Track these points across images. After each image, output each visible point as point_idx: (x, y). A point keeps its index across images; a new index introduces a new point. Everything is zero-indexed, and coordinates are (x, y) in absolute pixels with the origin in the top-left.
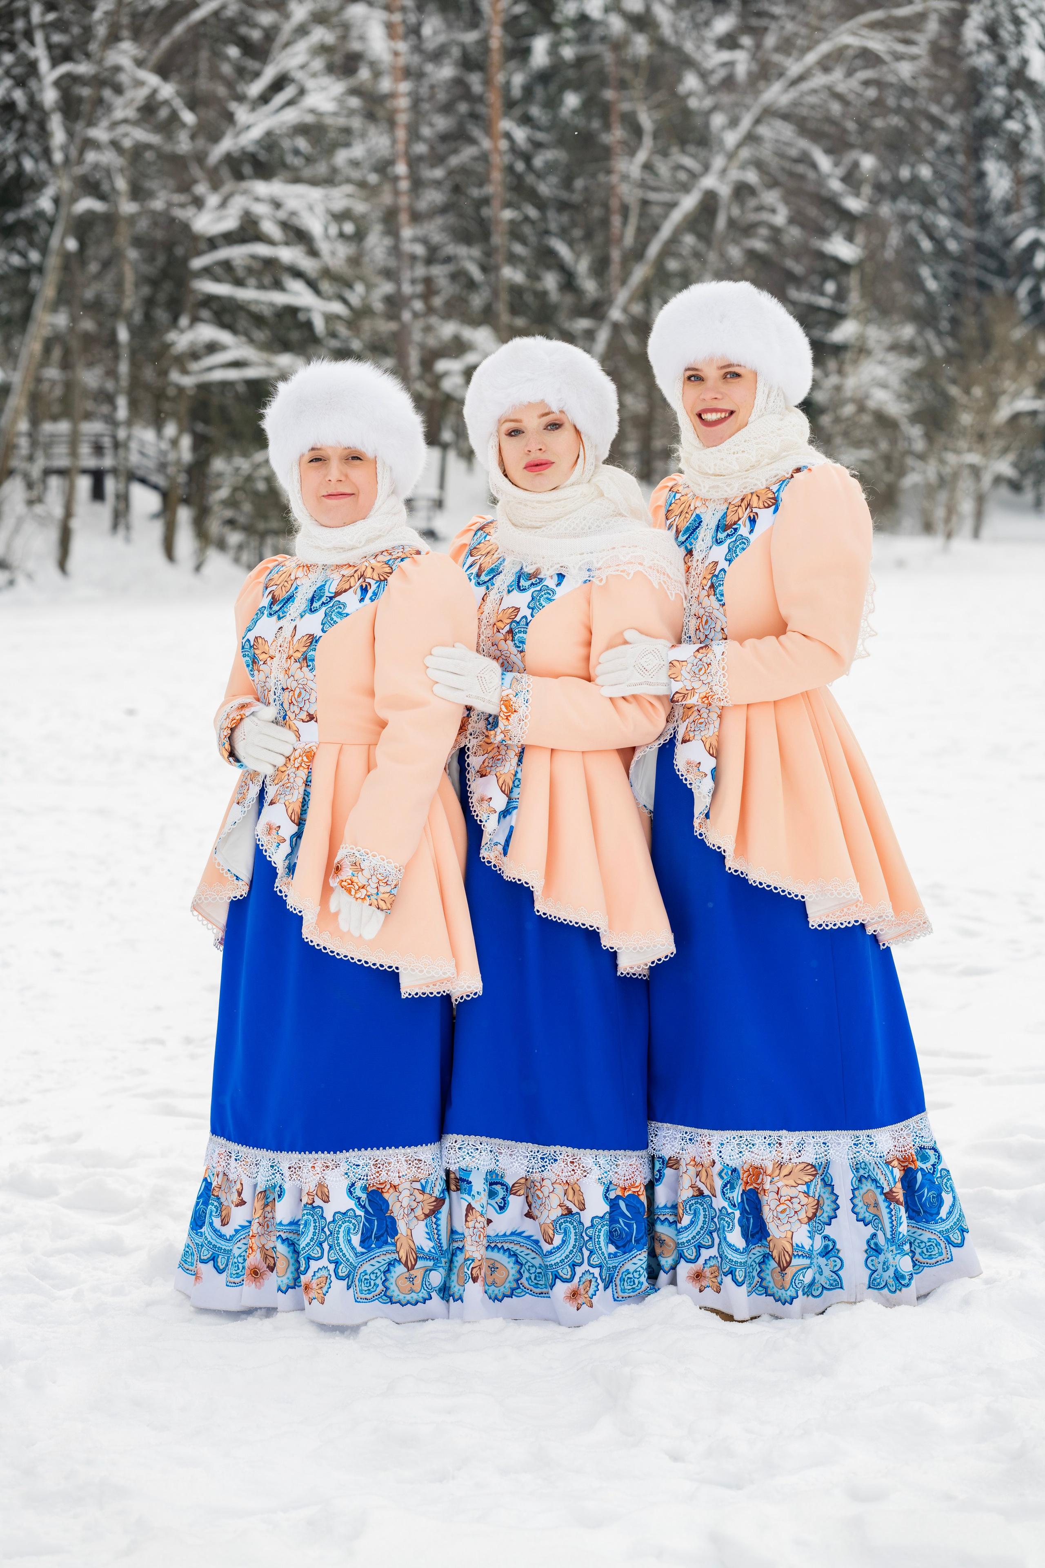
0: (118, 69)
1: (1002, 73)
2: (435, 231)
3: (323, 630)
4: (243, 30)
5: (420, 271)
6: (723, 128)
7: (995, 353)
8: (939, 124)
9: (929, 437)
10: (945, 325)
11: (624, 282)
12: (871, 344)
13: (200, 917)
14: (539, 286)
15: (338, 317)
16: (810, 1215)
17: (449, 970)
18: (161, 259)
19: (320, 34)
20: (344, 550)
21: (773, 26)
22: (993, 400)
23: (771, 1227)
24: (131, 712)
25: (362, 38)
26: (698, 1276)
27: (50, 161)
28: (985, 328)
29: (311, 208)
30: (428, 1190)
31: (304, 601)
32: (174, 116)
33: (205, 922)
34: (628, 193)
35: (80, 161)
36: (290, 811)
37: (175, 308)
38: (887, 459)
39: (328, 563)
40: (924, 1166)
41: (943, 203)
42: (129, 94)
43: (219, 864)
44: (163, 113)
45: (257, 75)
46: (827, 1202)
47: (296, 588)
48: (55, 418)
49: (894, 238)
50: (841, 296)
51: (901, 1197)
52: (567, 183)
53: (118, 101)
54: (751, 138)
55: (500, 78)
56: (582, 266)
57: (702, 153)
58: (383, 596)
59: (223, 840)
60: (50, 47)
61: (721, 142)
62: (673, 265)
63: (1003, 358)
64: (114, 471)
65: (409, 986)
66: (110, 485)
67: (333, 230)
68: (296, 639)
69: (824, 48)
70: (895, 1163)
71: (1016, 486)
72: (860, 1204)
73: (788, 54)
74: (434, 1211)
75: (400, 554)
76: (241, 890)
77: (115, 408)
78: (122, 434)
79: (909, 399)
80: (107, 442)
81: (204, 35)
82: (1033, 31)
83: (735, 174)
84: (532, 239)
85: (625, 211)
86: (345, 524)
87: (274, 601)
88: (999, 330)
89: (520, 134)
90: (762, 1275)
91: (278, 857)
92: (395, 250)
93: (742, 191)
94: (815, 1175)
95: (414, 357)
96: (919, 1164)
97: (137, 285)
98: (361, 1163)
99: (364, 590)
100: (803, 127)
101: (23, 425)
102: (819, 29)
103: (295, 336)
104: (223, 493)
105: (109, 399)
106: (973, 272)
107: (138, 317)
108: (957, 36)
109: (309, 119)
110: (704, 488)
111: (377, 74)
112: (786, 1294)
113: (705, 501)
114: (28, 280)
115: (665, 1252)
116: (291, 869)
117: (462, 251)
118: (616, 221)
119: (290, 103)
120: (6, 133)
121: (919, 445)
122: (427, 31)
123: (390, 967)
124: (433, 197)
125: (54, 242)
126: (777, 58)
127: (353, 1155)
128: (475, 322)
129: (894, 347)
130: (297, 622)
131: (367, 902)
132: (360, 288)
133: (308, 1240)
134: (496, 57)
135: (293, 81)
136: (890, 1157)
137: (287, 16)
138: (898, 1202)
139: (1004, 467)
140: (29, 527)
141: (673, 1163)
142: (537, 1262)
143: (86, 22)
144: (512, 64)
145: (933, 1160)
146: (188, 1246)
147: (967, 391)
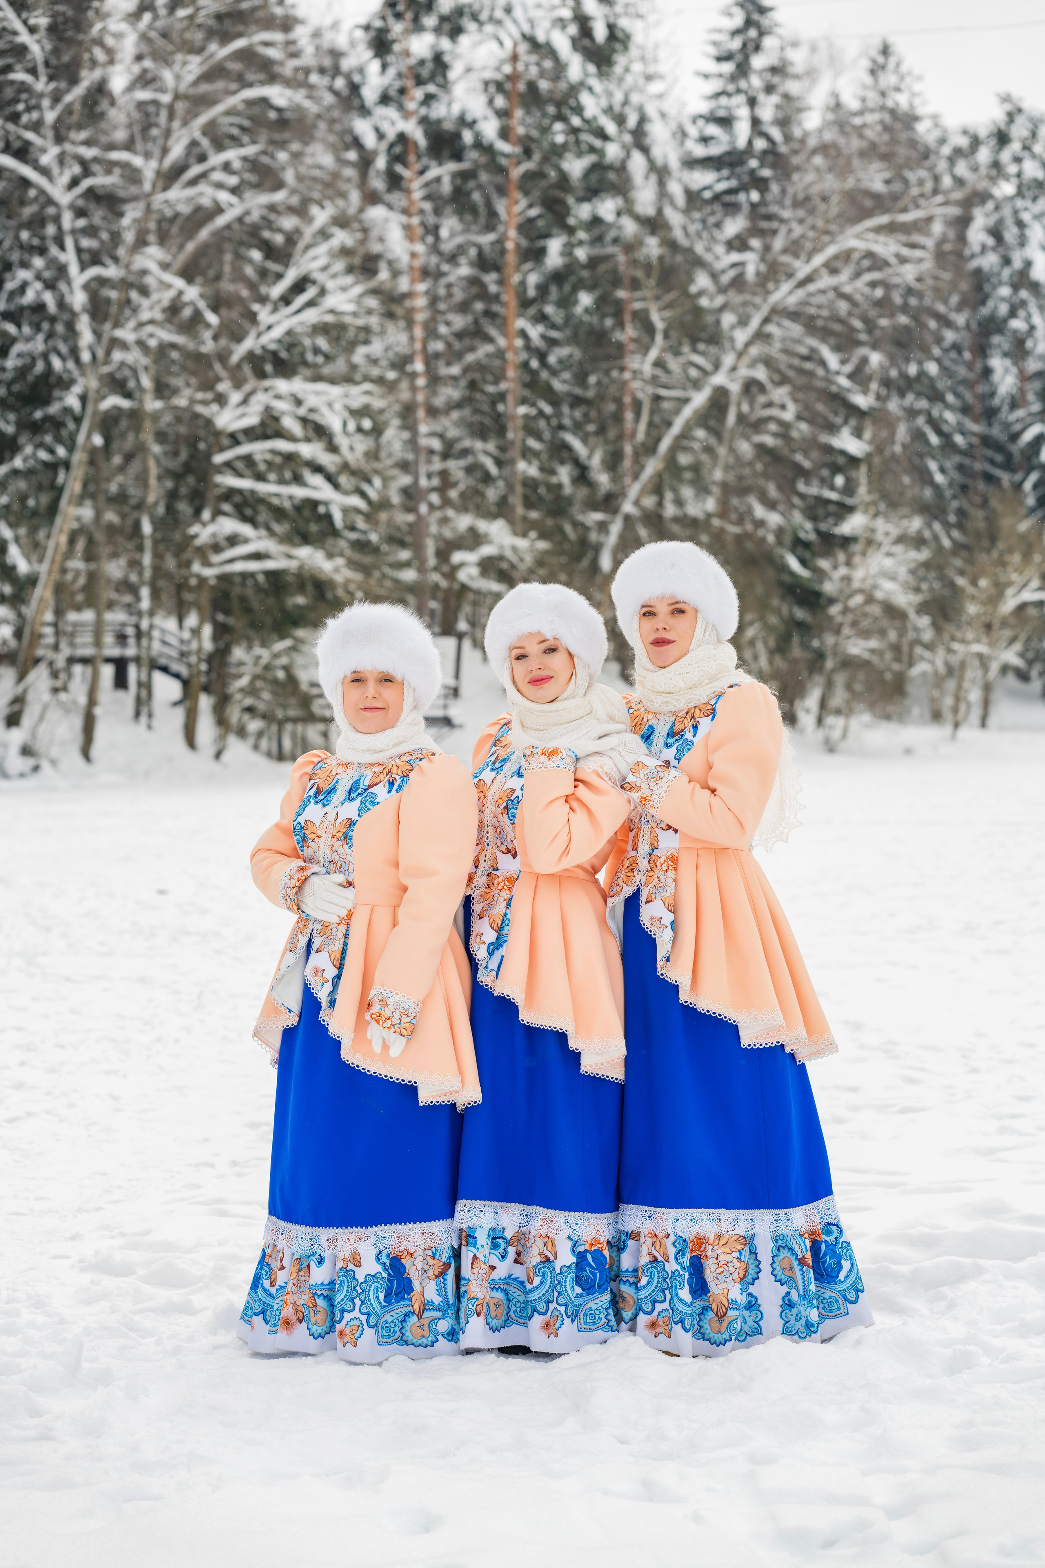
0: (144, 272)
1: (1006, 273)
2: (450, 425)
3: (359, 815)
4: (266, 234)
5: (437, 465)
6: (733, 327)
7: (1001, 545)
8: (945, 322)
9: (935, 626)
10: (952, 518)
11: (636, 477)
12: (879, 537)
13: (260, 1042)
14: (554, 480)
15: (358, 511)
16: (742, 1276)
17: (456, 1084)
18: (184, 455)
19: (341, 238)
20: (376, 752)
21: (783, 230)
22: (1000, 588)
23: (712, 1285)
24: (162, 892)
25: (381, 240)
26: (653, 1325)
27: (78, 361)
28: (991, 520)
29: (330, 405)
30: (437, 1257)
31: (344, 792)
32: (197, 316)
33: (264, 1046)
34: (641, 390)
35: (107, 361)
36: (332, 958)
37: (198, 501)
38: (896, 648)
39: (362, 761)
40: (828, 1239)
41: (950, 398)
42: (155, 297)
43: (274, 999)
44: (187, 312)
45: (279, 276)
46: (752, 1267)
47: (337, 782)
48: (78, 608)
49: (902, 432)
50: (849, 489)
51: (810, 1262)
52: (581, 379)
53: (145, 303)
54: (761, 336)
55: (516, 278)
56: (596, 461)
57: (713, 350)
58: (406, 788)
59: (278, 980)
60: (79, 250)
61: (732, 340)
62: (684, 459)
63: (1010, 550)
64: (137, 660)
65: (425, 1097)
66: (132, 672)
67: (352, 426)
68: (338, 822)
69: (831, 251)
70: (806, 1235)
71: (1023, 676)
72: (778, 1268)
73: (796, 256)
74: (442, 1274)
75: (419, 755)
76: (292, 1020)
77: (138, 599)
78: (145, 624)
79: (917, 590)
80: (130, 631)
81: (230, 240)
82: (1035, 233)
83: (744, 372)
84: (547, 435)
85: (637, 406)
86: (377, 732)
87: (318, 792)
88: (1005, 522)
89: (535, 332)
90: (701, 1323)
91: (322, 994)
92: (413, 443)
93: (751, 387)
94: (745, 1245)
95: (430, 547)
96: (824, 1237)
97: (160, 478)
98: (387, 1235)
99: (391, 784)
100: (811, 325)
101: (49, 617)
102: (827, 232)
103: (314, 528)
104: (244, 682)
105: (133, 590)
106: (978, 466)
107: (161, 510)
108: (962, 239)
109: (329, 318)
110: (657, 703)
111: (396, 274)
112: (719, 1338)
113: (656, 714)
114: (56, 475)
115: (626, 1307)
116: (332, 1003)
117: (479, 445)
118: (629, 416)
119: (311, 304)
120: (36, 334)
121: (928, 635)
122: (444, 233)
123: (410, 1082)
124: (450, 393)
125: (81, 438)
126: (786, 259)
127: (381, 1230)
128: (491, 516)
129: (901, 539)
130: (339, 809)
131: (392, 1030)
132: (377, 482)
133: (342, 1296)
134: (511, 258)
135: (314, 282)
136: (803, 1231)
137: (310, 220)
138: (808, 1266)
139: (1011, 656)
140: (54, 714)
141: (634, 1236)
142: (522, 1298)
143: (115, 227)
144: (528, 266)
145: (836, 1234)
146: (248, 1302)
147: (974, 583)
